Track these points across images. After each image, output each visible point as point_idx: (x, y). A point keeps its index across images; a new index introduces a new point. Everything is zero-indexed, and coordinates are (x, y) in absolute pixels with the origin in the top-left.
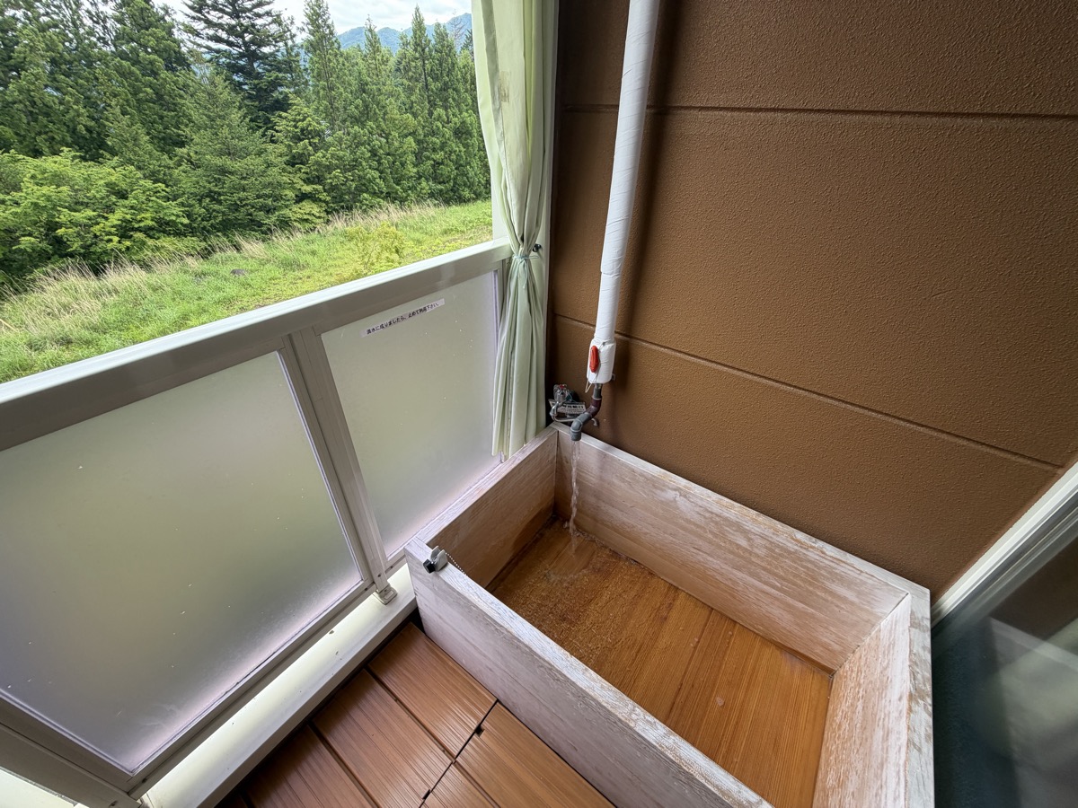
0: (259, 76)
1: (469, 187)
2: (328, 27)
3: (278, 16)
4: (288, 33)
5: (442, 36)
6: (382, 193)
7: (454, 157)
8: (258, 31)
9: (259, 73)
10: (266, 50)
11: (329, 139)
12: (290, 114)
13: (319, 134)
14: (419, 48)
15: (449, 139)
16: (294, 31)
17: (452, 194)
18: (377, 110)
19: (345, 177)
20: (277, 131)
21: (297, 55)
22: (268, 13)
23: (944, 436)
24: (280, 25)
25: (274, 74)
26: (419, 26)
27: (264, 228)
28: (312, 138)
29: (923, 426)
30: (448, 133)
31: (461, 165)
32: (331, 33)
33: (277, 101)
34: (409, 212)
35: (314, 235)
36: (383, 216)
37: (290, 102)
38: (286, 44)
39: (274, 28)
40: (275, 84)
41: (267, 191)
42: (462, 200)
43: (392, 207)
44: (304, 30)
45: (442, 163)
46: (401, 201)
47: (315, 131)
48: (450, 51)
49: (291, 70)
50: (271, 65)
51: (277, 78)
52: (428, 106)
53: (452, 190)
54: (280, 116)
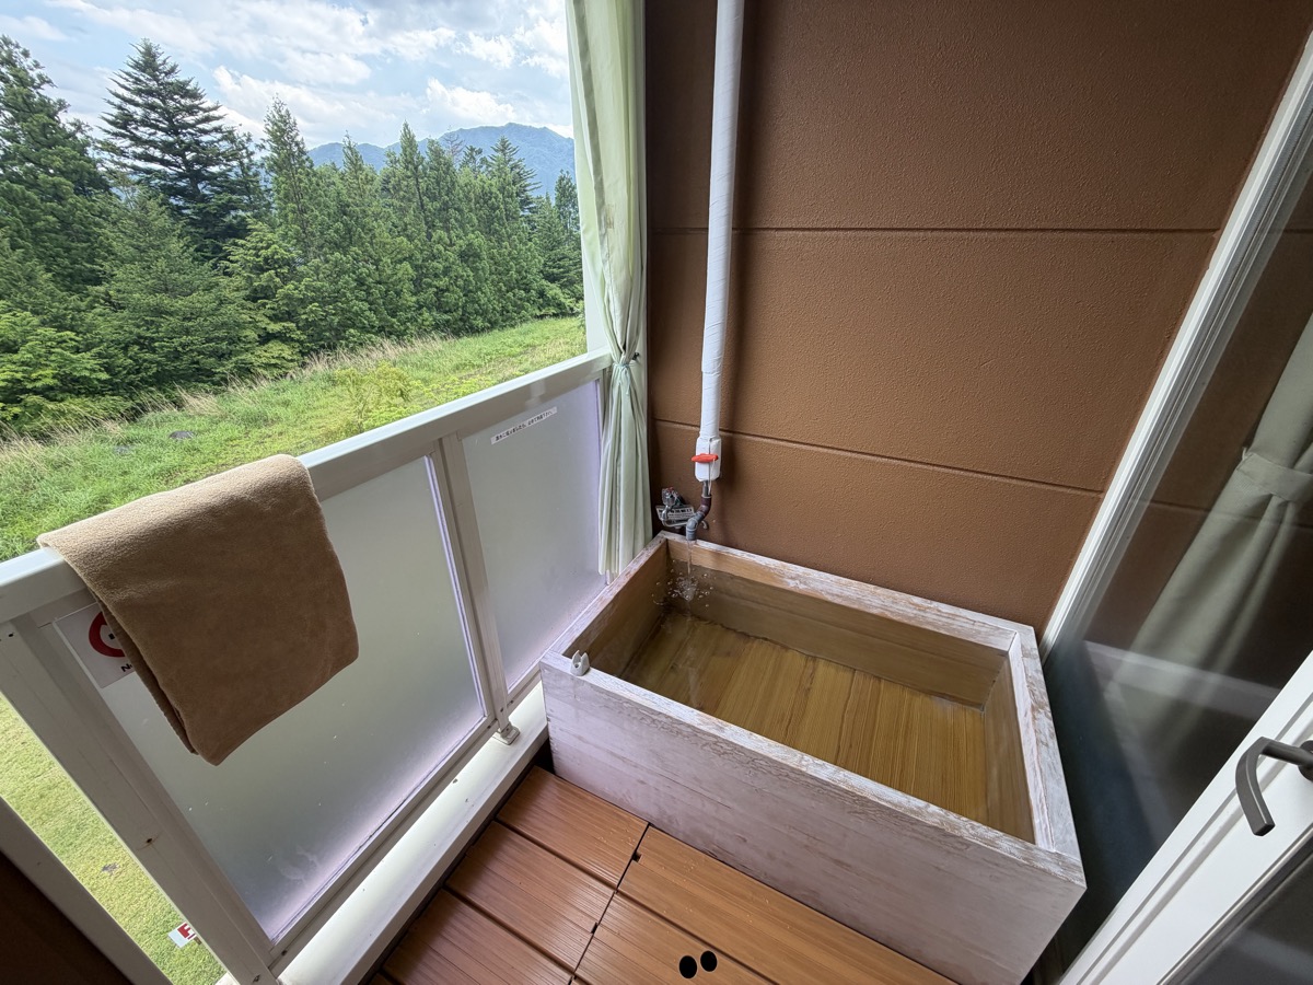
0: (204, 199)
1: (481, 315)
2: (297, 144)
3: (231, 132)
4: (244, 151)
5: (437, 153)
6: (373, 327)
7: (460, 282)
8: (204, 148)
9: (205, 195)
10: (214, 169)
11: (301, 268)
12: (251, 241)
13: (288, 263)
14: (410, 166)
15: (453, 263)
16: (251, 148)
17: (461, 324)
18: (363, 235)
19: (325, 311)
20: (232, 262)
21: (256, 175)
22: (217, 130)
23: (1014, 482)
24: (233, 141)
25: (226, 197)
26: (409, 142)
27: (217, 378)
28: (280, 267)
29: (997, 475)
30: (452, 257)
31: (470, 291)
32: (302, 152)
33: (230, 226)
34: (409, 348)
35: (286, 382)
36: (377, 354)
37: (249, 227)
38: (241, 164)
39: (224, 146)
40: (228, 207)
41: (221, 333)
42: (474, 331)
43: (387, 343)
44: (263, 147)
45: (447, 290)
46: (399, 335)
47: (283, 259)
48: (448, 169)
49: (248, 191)
50: (222, 187)
51: (230, 200)
52: (425, 227)
53: (461, 319)
54: (235, 244)
